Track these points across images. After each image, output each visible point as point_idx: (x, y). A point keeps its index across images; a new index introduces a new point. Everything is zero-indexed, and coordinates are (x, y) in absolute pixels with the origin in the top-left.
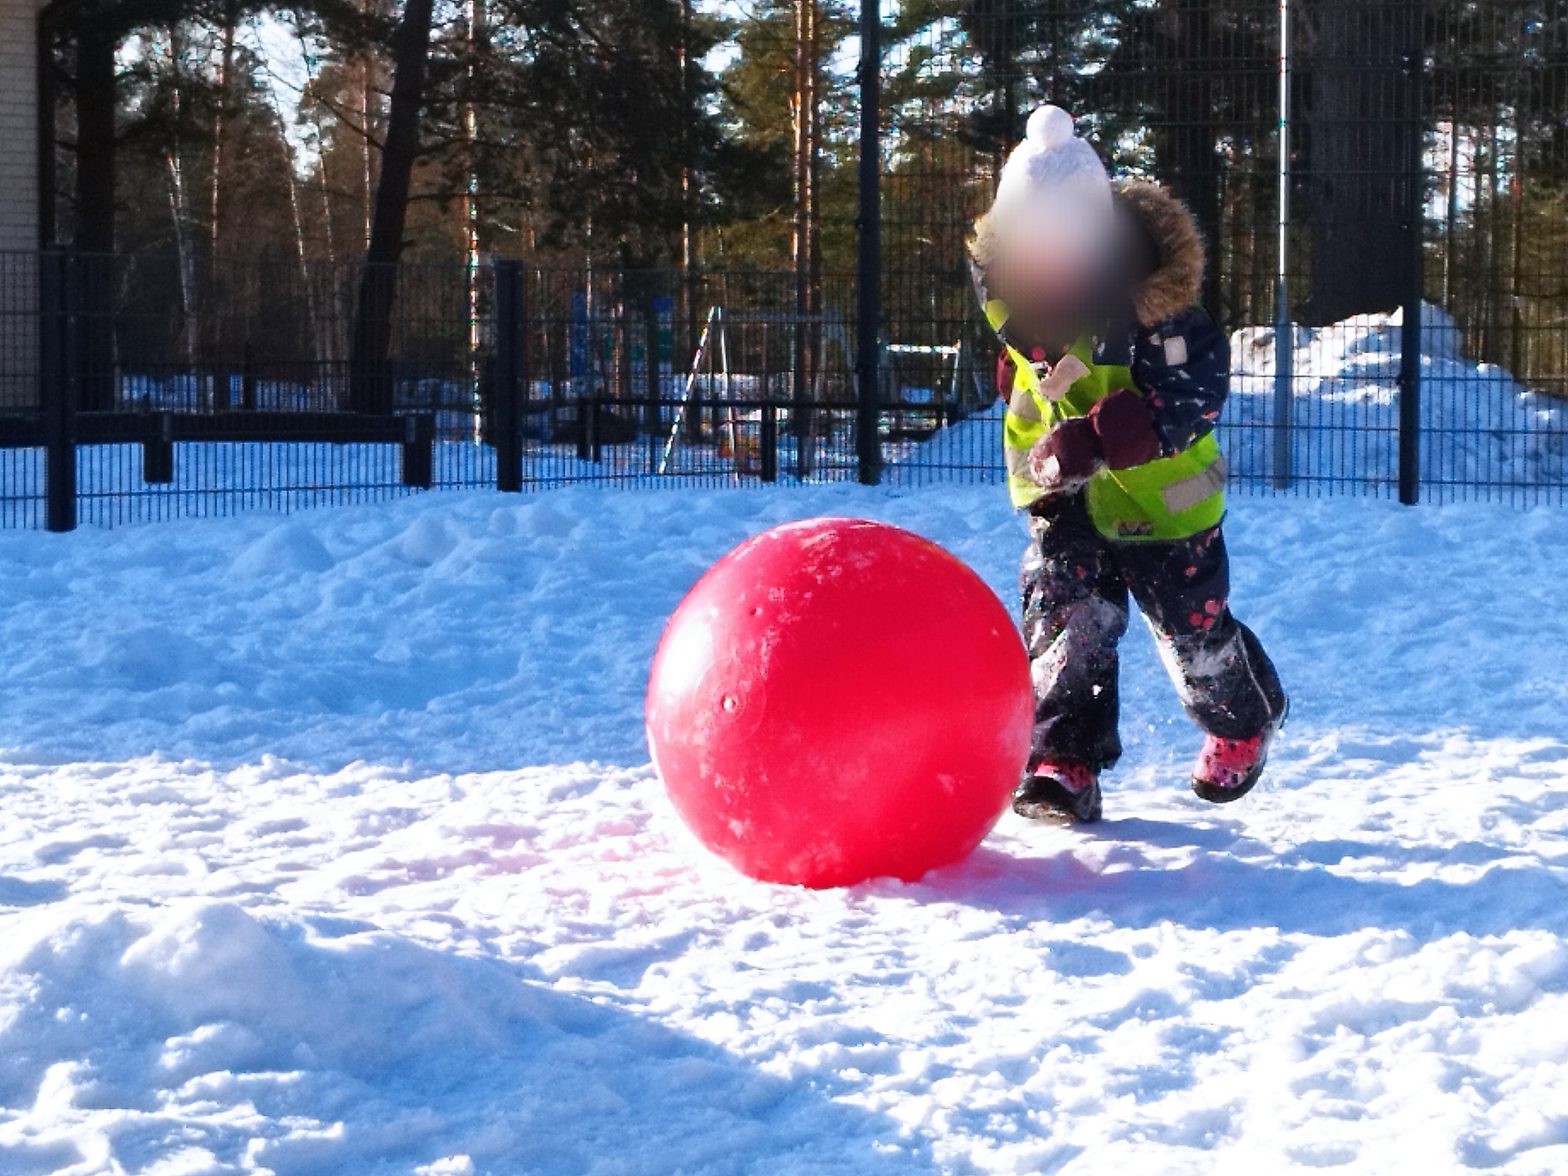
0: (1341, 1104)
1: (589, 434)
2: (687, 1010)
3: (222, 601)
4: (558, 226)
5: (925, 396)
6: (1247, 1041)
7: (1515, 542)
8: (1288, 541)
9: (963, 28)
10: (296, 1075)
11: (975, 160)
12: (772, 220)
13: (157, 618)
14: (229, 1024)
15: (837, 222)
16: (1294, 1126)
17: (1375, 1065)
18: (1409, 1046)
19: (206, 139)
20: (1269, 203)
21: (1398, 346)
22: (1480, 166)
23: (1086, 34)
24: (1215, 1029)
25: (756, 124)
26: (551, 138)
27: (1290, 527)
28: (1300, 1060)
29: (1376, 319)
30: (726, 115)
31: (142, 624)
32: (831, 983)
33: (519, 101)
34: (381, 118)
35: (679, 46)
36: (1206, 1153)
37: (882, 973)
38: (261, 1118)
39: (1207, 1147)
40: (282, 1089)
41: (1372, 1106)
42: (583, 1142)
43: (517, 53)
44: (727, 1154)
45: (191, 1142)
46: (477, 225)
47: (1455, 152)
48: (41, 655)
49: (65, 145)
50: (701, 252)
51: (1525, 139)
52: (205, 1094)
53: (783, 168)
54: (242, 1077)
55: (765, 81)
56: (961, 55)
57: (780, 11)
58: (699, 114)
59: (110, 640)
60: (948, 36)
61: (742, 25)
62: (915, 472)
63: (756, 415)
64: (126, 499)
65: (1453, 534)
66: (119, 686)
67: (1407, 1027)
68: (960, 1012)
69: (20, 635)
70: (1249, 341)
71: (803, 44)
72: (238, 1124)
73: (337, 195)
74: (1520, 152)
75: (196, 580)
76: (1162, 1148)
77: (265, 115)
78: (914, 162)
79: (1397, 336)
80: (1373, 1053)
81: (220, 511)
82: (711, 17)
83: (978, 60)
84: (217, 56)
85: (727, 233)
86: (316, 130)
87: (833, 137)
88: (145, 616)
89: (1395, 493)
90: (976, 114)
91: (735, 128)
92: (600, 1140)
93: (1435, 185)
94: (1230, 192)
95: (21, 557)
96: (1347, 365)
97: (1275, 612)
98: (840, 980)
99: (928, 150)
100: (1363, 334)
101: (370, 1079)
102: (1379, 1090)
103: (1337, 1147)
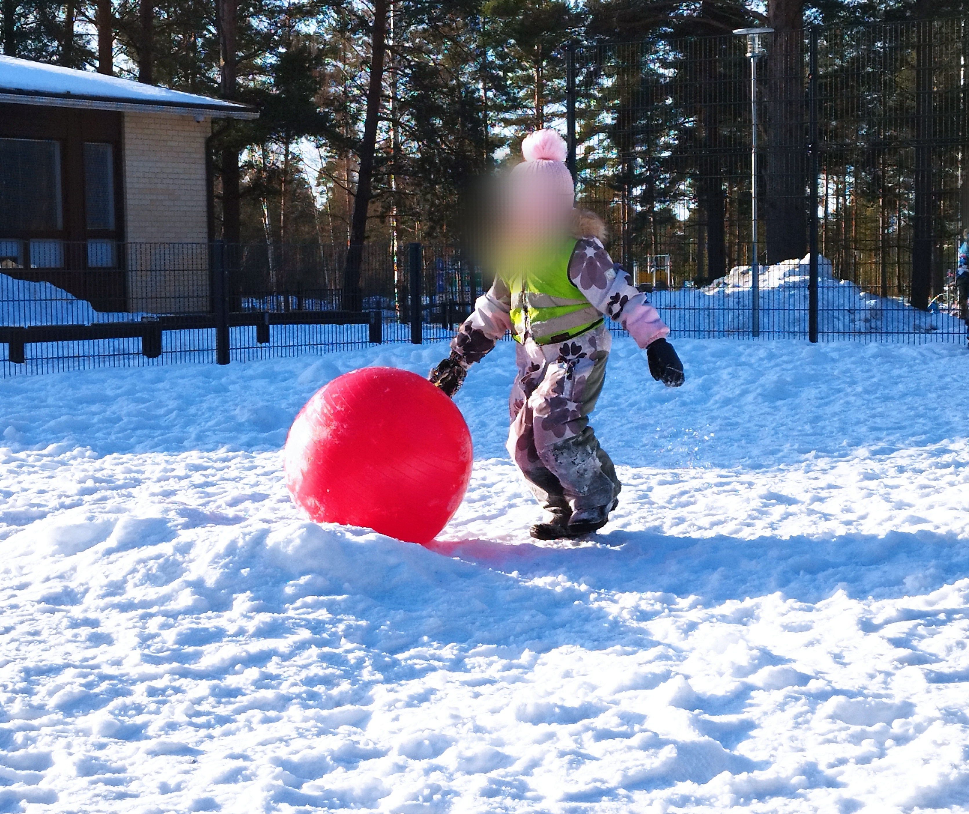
1: (447, 319)
3: (296, 393)
4: (432, 228)
6: (759, 578)
7: (863, 358)
8: (762, 359)
9: (608, 138)
10: (344, 596)
11: (614, 195)
13: (268, 401)
14: (314, 575)
16: (783, 615)
19: (278, 193)
21: (807, 273)
22: (838, 193)
23: (663, 139)
26: (428, 190)
27: (762, 353)
29: (797, 261)
31: (261, 404)
33: (414, 174)
34: (353, 182)
35: (483, 148)
36: (744, 627)
38: (330, 616)
39: (745, 624)
40: (339, 603)
42: (470, 625)
43: (414, 153)
44: (533, 630)
45: (301, 626)
46: (397, 229)
47: (827, 188)
48: (220, 417)
49: (218, 197)
51: (859, 181)
52: (305, 605)
54: (322, 598)
56: (608, 150)
59: (250, 410)
60: (601, 141)
64: (251, 350)
65: (835, 355)
66: (254, 430)
67: (831, 571)
69: (210, 409)
70: (739, 272)
72: (320, 618)
73: (334, 216)
74: (856, 187)
75: (284, 384)
76: (725, 625)
77: (303, 183)
79: (808, 268)
80: (816, 583)
81: (292, 354)
82: (497, 135)
83: (615, 151)
84: (282, 158)
86: (325, 188)
88: (263, 401)
89: (808, 338)
90: (614, 175)
92: (477, 624)
95: (207, 375)
96: (783, 282)
97: (759, 391)
99: (593, 192)
100: (791, 267)
101: (376, 598)
103: (803, 624)
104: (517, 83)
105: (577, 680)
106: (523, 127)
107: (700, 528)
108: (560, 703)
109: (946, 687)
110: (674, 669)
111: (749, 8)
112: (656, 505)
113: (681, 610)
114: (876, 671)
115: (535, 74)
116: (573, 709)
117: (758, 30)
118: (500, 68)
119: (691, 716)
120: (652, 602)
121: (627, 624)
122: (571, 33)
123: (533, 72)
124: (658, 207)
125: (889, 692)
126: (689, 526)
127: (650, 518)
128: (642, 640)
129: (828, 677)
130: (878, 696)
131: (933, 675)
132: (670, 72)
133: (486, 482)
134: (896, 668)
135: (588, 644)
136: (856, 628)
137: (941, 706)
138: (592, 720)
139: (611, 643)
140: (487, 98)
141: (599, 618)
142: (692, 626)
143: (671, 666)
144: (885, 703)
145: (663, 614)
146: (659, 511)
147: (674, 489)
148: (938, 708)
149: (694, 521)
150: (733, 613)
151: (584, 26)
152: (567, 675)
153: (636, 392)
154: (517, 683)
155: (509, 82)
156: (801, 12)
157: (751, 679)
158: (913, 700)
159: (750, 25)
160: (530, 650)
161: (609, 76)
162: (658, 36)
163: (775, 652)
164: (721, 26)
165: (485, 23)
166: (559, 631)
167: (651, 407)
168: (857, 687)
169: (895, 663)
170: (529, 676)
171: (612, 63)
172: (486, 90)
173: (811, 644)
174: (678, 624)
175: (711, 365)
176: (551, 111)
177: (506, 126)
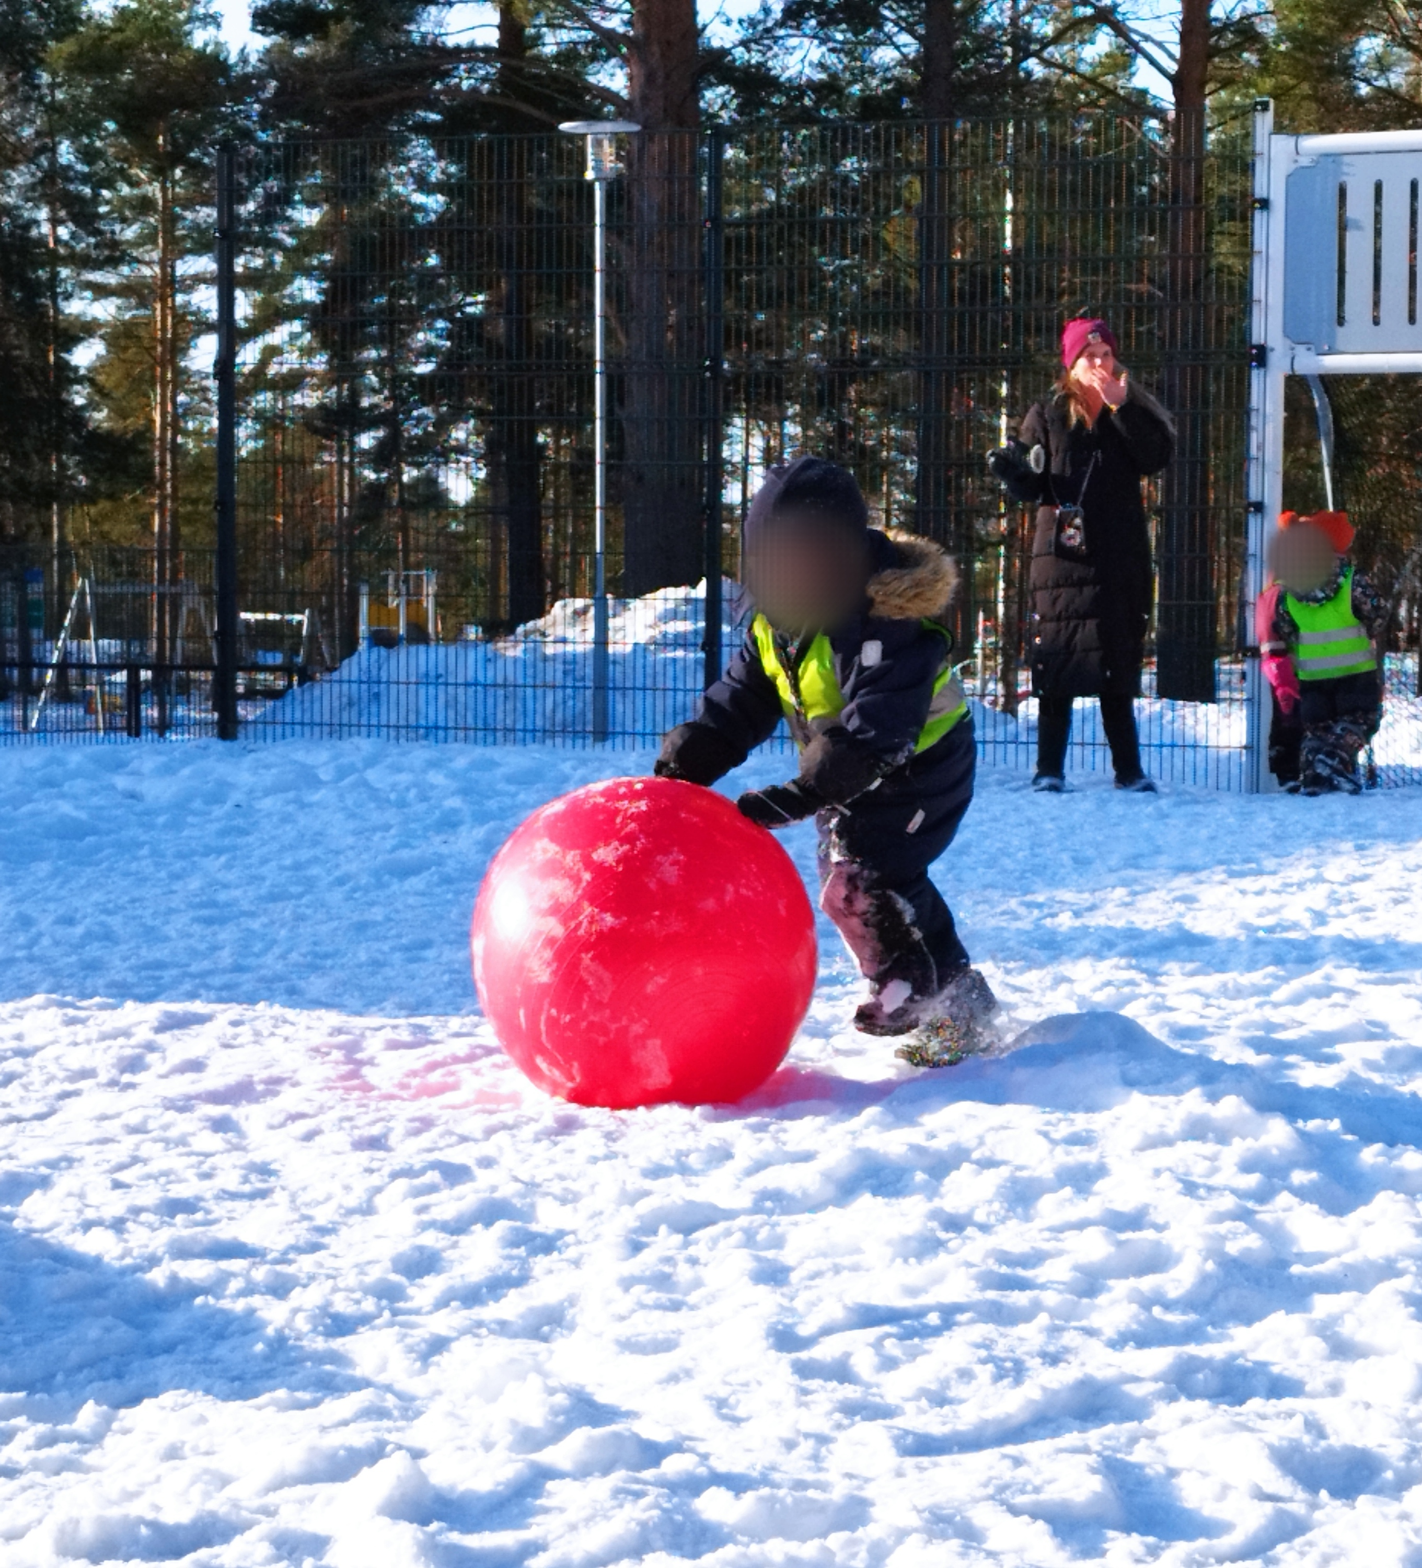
0: (664, 1297)
2: (66, 1226)
5: (278, 659)
6: (579, 1242)
9: (309, 330)
11: (322, 448)
12: (135, 500)
15: (195, 502)
16: (622, 1318)
17: (693, 1261)
18: (722, 1244)
20: (584, 489)
21: (702, 615)
22: (769, 456)
23: (421, 336)
24: (550, 1232)
25: (120, 413)
28: (626, 1259)
29: (681, 592)
30: (92, 405)
32: (200, 1199)
35: (47, 343)
36: (543, 1345)
37: (247, 1188)
39: (545, 1339)
41: (692, 1298)
44: (105, 1359)
47: (747, 445)
50: (69, 526)
51: (810, 433)
53: (147, 453)
55: (128, 375)
56: (308, 354)
57: (142, 312)
58: (68, 404)
60: (294, 337)
61: (106, 324)
62: (269, 728)
63: (121, 677)
67: (721, 1226)
68: (321, 1221)
70: (569, 611)
71: (163, 341)
74: (805, 445)
76: (504, 1341)
78: (265, 447)
79: (702, 606)
80: (692, 1251)
82: (78, 317)
83: (324, 358)
85: (93, 510)
87: (191, 425)
90: (322, 407)
91: (100, 417)
93: (732, 474)
94: (551, 478)
96: (655, 633)
98: (208, 1195)
99: (279, 438)
100: (671, 605)
102: (698, 1283)
103: (661, 1336)
104: (121, 213)
105: (193, 1464)
106: (133, 301)
107: (464, 1139)
108: (150, 1516)
109: (936, 1465)
110: (393, 1437)
111: (592, 79)
112: (375, 1093)
113: (417, 1312)
114: (798, 1432)
115: (159, 195)
116: (178, 1527)
117: (608, 127)
118: (85, 179)
119: (420, 1536)
120: (358, 1295)
121: (305, 1343)
122: (234, 114)
123: (154, 190)
124: (409, 474)
125: (821, 1476)
126: (442, 1136)
127: (361, 1121)
128: (333, 1375)
129: (702, 1448)
130: (801, 1485)
131: (910, 1440)
132: (435, 202)
133: (27, 1044)
134: (839, 1427)
135: (220, 1385)
136: (764, 1344)
137: (924, 1501)
138: (216, 1550)
139: (271, 1383)
140: (57, 240)
141: (246, 1332)
142: (438, 1345)
143: (389, 1431)
144: (813, 1501)
145: (378, 1322)
146: (383, 1104)
147: (414, 1059)
148: (915, 1508)
149: (452, 1126)
150: (522, 1317)
151: (258, 101)
152: (173, 1453)
153: (350, 854)
154: (65, 1475)
155: (103, 209)
156: (696, 93)
157: (552, 1456)
158: (868, 1493)
159: (593, 115)
160: (98, 1403)
161: (311, 204)
162: (411, 129)
163: (602, 1397)
164: (535, 113)
165: (53, 86)
166: (161, 1359)
167: (381, 885)
168: (759, 1467)
169: (838, 1416)
170: (92, 1458)
171: (316, 178)
172: (55, 222)
173: (674, 1378)
174: (409, 1341)
175: (508, 801)
176: (192, 272)
177: (95, 300)
